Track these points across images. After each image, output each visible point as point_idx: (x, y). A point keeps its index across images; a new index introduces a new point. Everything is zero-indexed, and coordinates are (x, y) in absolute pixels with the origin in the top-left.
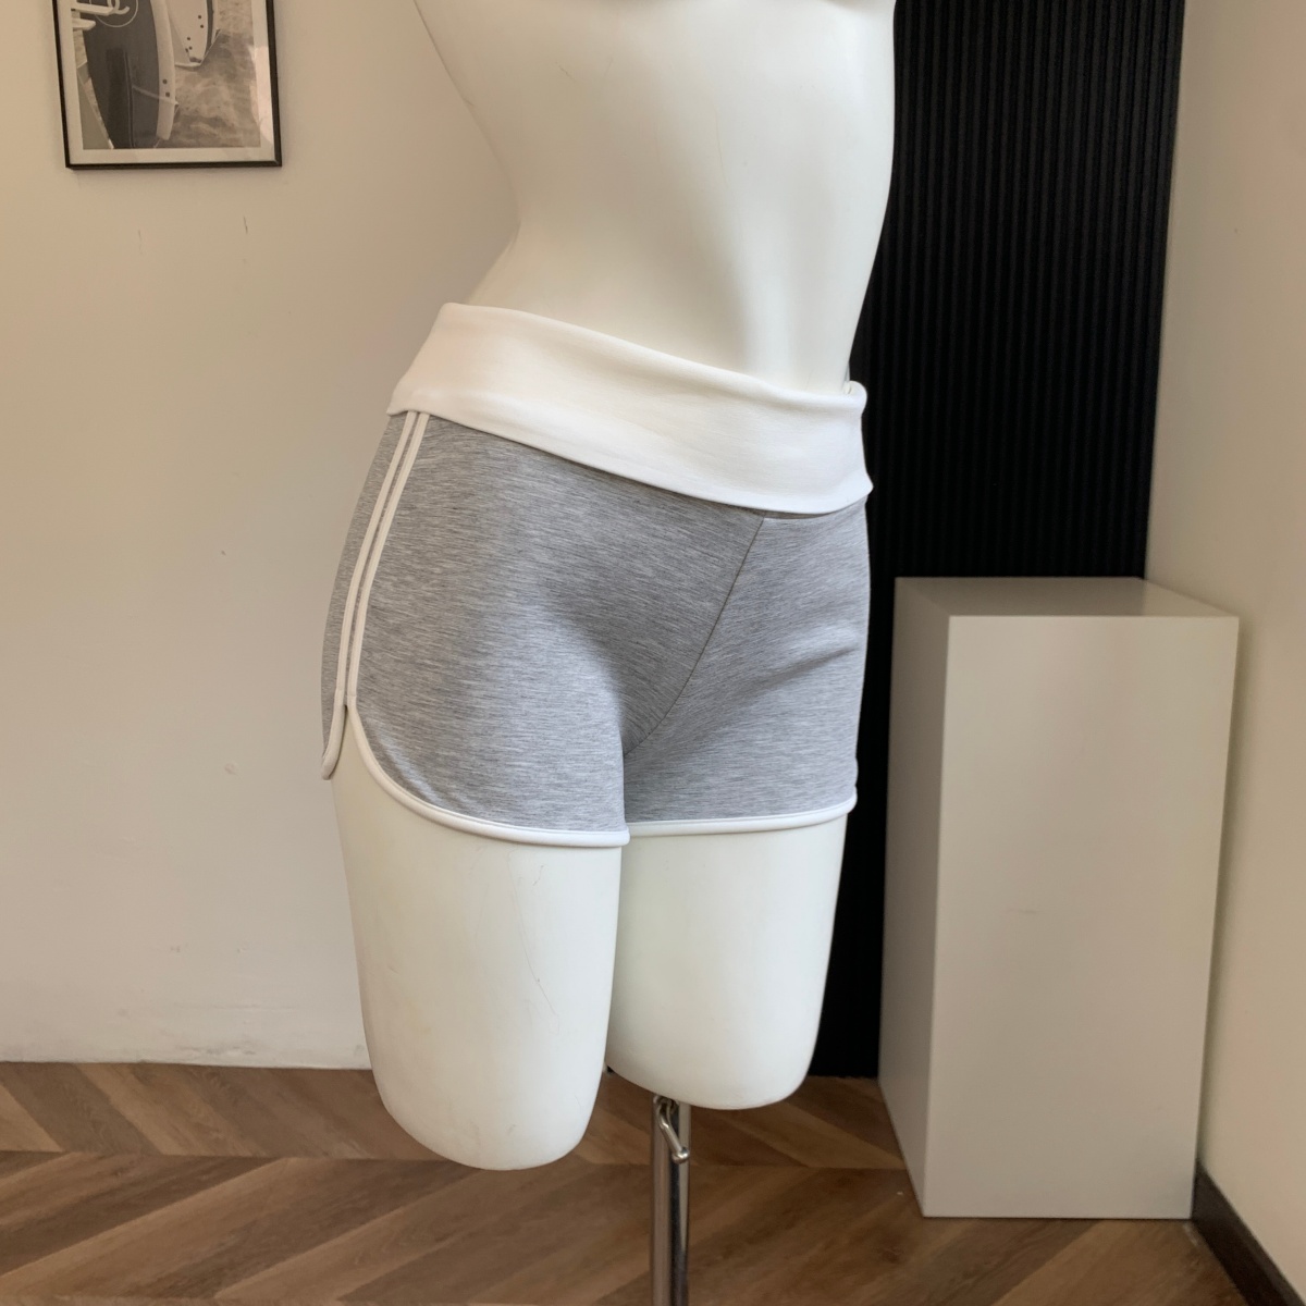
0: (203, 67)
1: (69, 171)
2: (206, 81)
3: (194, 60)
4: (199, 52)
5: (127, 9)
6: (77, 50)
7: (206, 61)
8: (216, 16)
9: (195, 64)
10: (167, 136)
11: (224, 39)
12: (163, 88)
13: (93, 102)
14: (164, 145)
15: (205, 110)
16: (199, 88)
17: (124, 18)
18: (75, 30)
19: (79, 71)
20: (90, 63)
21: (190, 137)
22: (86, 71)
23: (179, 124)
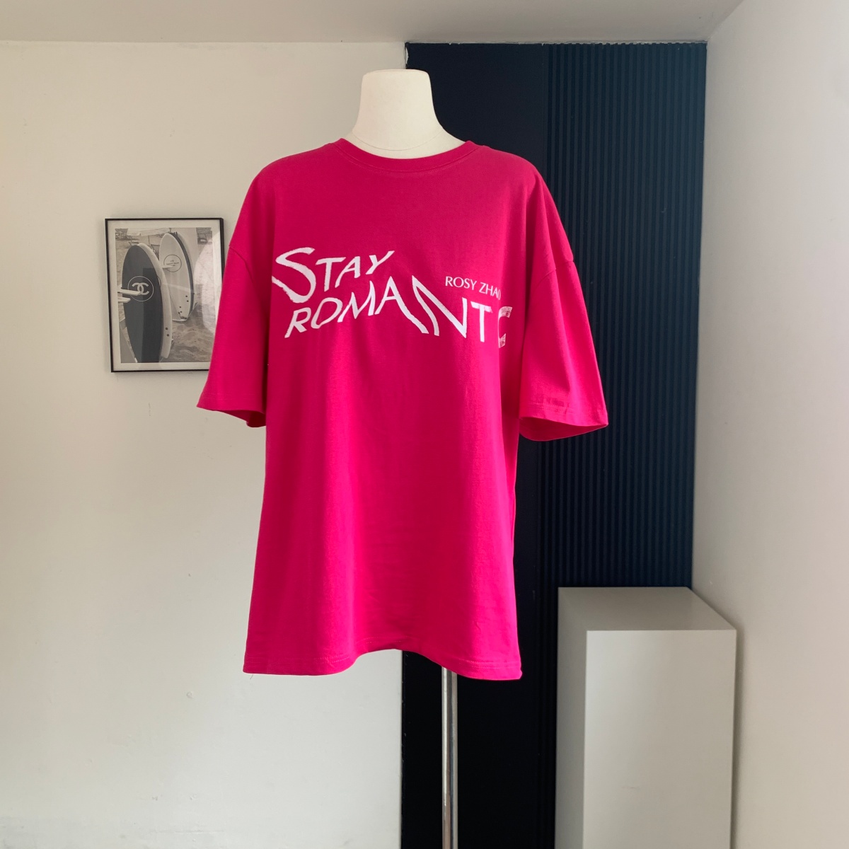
0: (187, 321)
1: (113, 373)
2: (189, 328)
3: (183, 318)
4: (186, 313)
5: (148, 292)
6: (120, 313)
7: (188, 319)
8: (195, 296)
9: (183, 320)
10: (167, 357)
11: (200, 307)
12: (165, 332)
13: (128, 339)
14: (166, 361)
15: (188, 343)
16: (185, 332)
17: (145, 297)
18: (119, 302)
19: (120, 323)
20: (126, 320)
21: (177, 356)
22: (124, 323)
23: (173, 350)
